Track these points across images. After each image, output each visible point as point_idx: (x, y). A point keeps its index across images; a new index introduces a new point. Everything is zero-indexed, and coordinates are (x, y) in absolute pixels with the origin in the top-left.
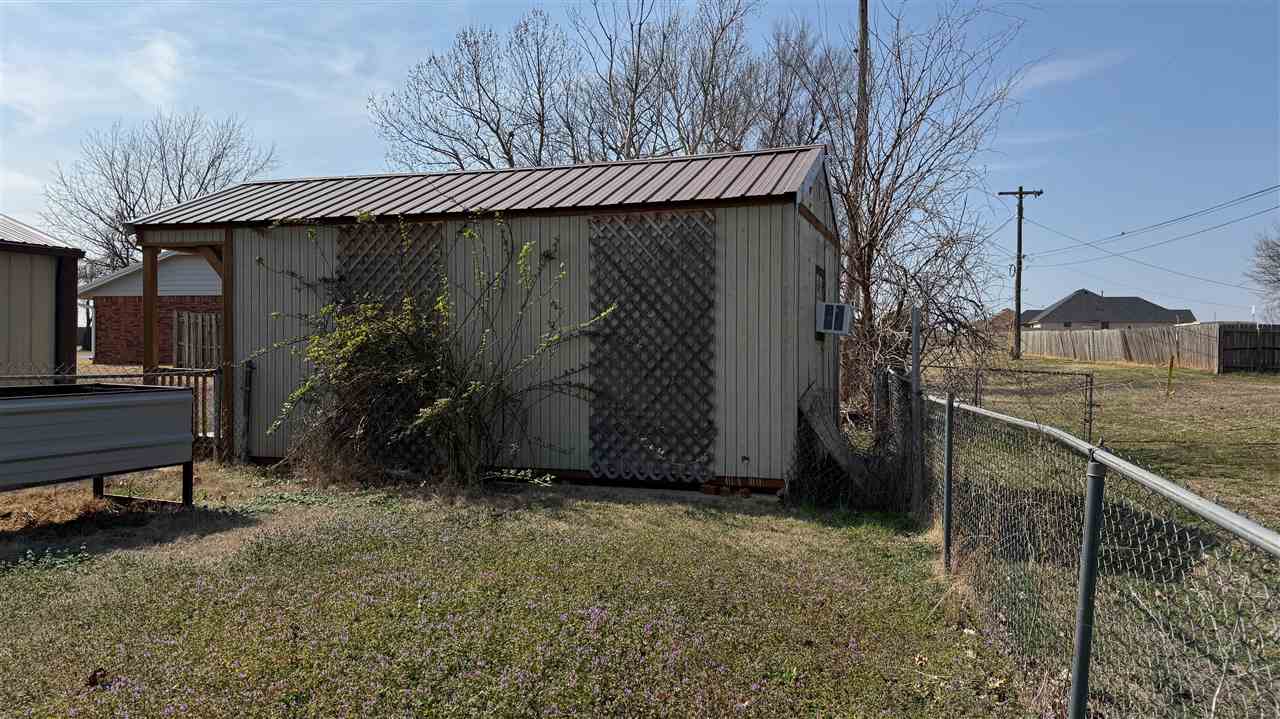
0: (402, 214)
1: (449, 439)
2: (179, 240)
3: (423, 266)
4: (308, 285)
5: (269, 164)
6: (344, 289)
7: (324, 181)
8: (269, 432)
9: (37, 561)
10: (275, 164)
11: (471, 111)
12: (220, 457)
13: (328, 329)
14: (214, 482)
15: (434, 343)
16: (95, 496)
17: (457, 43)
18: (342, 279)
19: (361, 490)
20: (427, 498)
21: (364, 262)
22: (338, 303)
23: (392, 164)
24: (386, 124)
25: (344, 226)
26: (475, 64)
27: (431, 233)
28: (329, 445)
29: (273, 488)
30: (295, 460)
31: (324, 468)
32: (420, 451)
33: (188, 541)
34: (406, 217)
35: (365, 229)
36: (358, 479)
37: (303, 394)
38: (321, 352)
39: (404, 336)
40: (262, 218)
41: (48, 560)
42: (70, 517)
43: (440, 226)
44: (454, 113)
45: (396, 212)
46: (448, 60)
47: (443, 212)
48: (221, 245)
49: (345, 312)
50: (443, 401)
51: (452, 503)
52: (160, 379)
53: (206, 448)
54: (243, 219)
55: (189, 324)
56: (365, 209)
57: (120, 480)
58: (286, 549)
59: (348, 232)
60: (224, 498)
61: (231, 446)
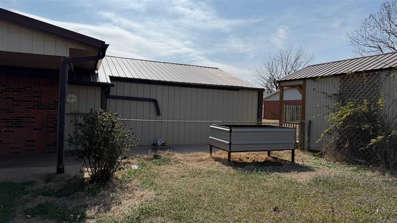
0: (364, 71)
1: (382, 151)
2: (290, 84)
3: (372, 88)
4: (329, 96)
5: (312, 59)
6: (341, 98)
7: (334, 62)
8: (317, 142)
9: (257, 172)
10: (314, 59)
11: (386, 31)
12: (301, 148)
13: (336, 110)
14: (299, 156)
15: (376, 116)
16: (268, 156)
17: (381, 8)
18: (341, 94)
19: (347, 165)
20: (373, 172)
21: (349, 88)
22: (339, 102)
23: (354, 54)
24: (352, 41)
25: (342, 77)
26: (389, 14)
27: (375, 76)
28: (336, 149)
29: (317, 160)
30: (324, 152)
31: (334, 156)
32: (369, 154)
33: (295, 173)
34: (366, 71)
35: (349, 77)
36: (346, 161)
37: (328, 131)
38: (335, 118)
39: (364, 113)
40: (315, 76)
41: (259, 172)
42: (262, 161)
43: (379, 74)
44: (379, 33)
45: (362, 70)
46: (377, 15)
47: (380, 68)
48: (302, 85)
49: (342, 105)
50: (381, 137)
51: (384, 175)
52: (283, 124)
53: (297, 146)
54: (309, 77)
55: (288, 108)
56: (350, 70)
57: (274, 152)
58: (325, 181)
59: (343, 78)
60: (303, 161)
61: (304, 145)
